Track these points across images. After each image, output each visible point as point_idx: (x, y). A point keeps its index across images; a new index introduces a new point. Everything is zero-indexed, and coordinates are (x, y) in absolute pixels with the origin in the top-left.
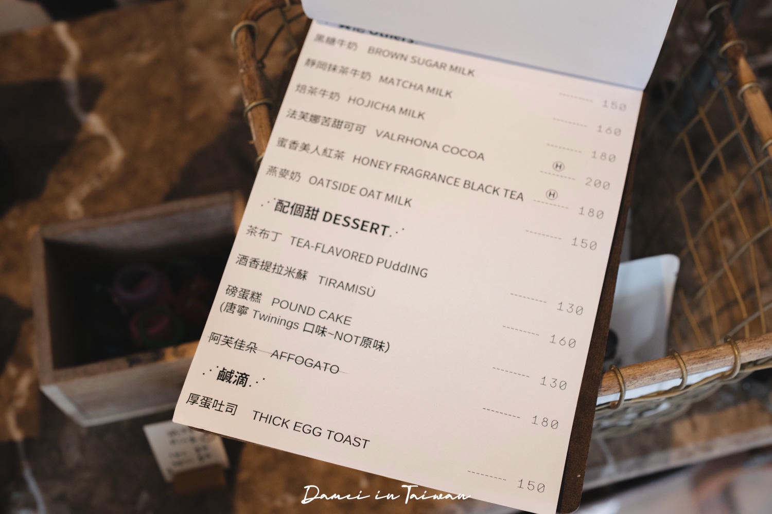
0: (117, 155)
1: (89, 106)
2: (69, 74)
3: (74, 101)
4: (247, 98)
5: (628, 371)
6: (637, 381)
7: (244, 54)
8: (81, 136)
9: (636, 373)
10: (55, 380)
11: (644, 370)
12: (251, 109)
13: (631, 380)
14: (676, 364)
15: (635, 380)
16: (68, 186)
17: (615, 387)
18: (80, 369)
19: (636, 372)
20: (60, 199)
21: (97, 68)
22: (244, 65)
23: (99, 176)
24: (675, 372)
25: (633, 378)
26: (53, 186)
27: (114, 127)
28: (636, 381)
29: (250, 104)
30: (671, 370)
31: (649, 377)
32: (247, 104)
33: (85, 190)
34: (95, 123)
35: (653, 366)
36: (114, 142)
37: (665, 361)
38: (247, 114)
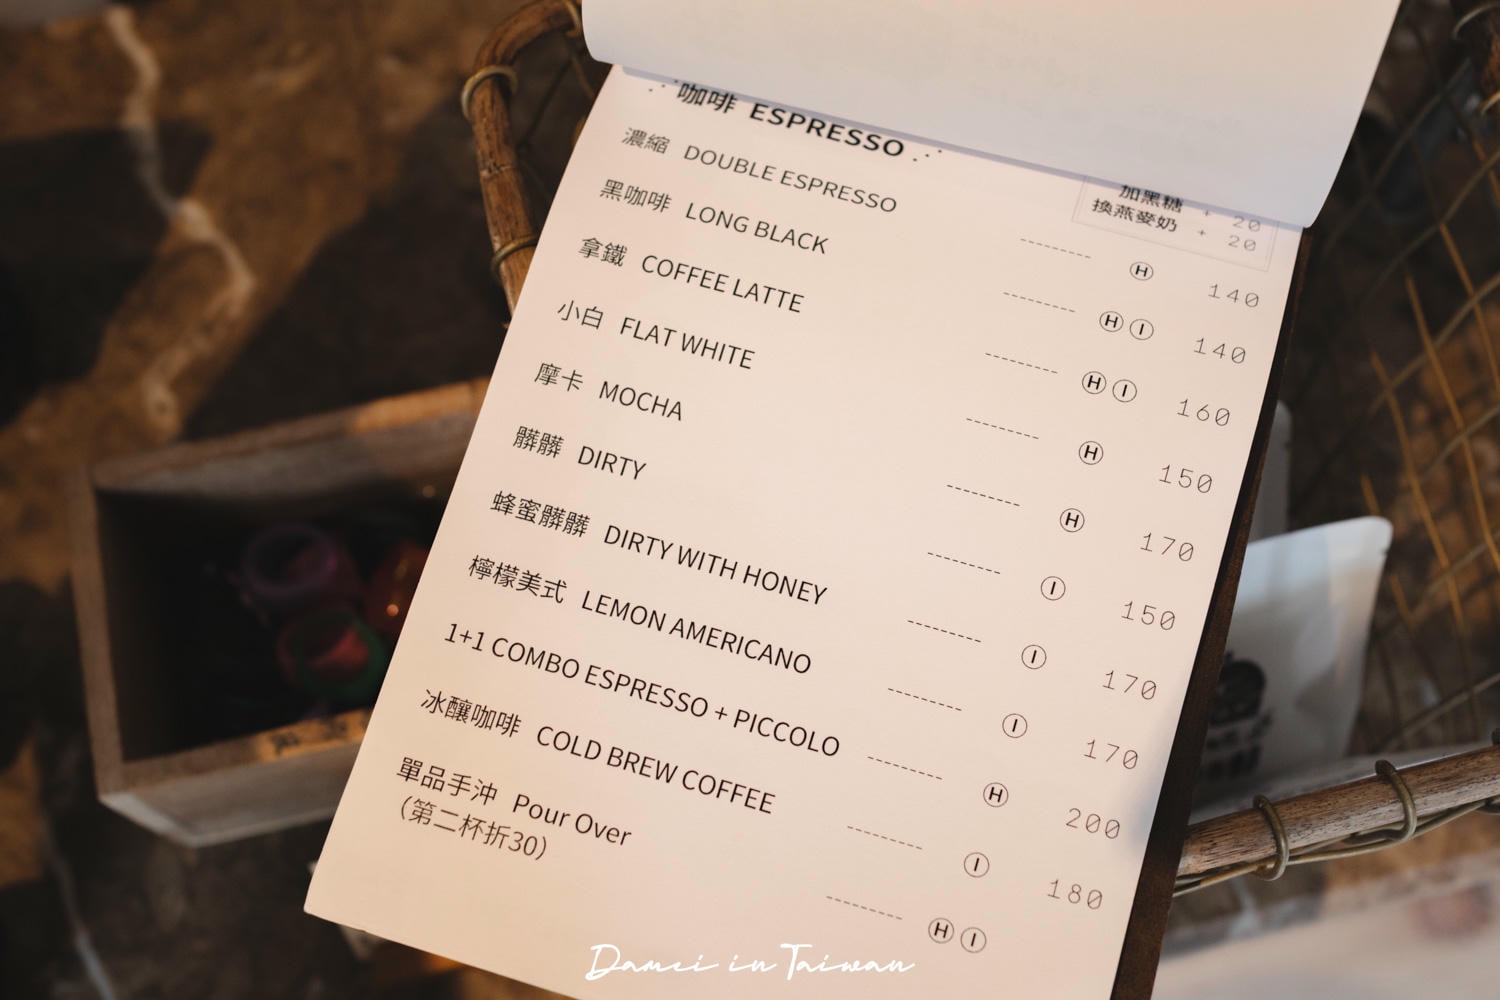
0: (240, 286)
1: (181, 184)
2: (138, 117)
3: (150, 174)
4: (498, 233)
5: (1294, 810)
6: (1313, 832)
7: (488, 137)
8: (167, 247)
9: (1309, 815)
10: (128, 783)
11: (1325, 806)
12: (505, 257)
13: (1299, 829)
14: (1392, 793)
15: (1308, 828)
16: (146, 353)
17: (1267, 844)
18: (177, 760)
19: (1309, 812)
20: (128, 378)
21: (195, 102)
22: (490, 162)
23: (207, 328)
24: (1391, 811)
25: (1303, 826)
26: (113, 354)
27: (234, 229)
28: (1309, 832)
29: (503, 247)
30: (1382, 806)
31: (1338, 823)
32: (497, 246)
33: (179, 358)
34: (195, 219)
35: (1345, 799)
36: (233, 257)
37: (1369, 788)
38: (499, 265)
